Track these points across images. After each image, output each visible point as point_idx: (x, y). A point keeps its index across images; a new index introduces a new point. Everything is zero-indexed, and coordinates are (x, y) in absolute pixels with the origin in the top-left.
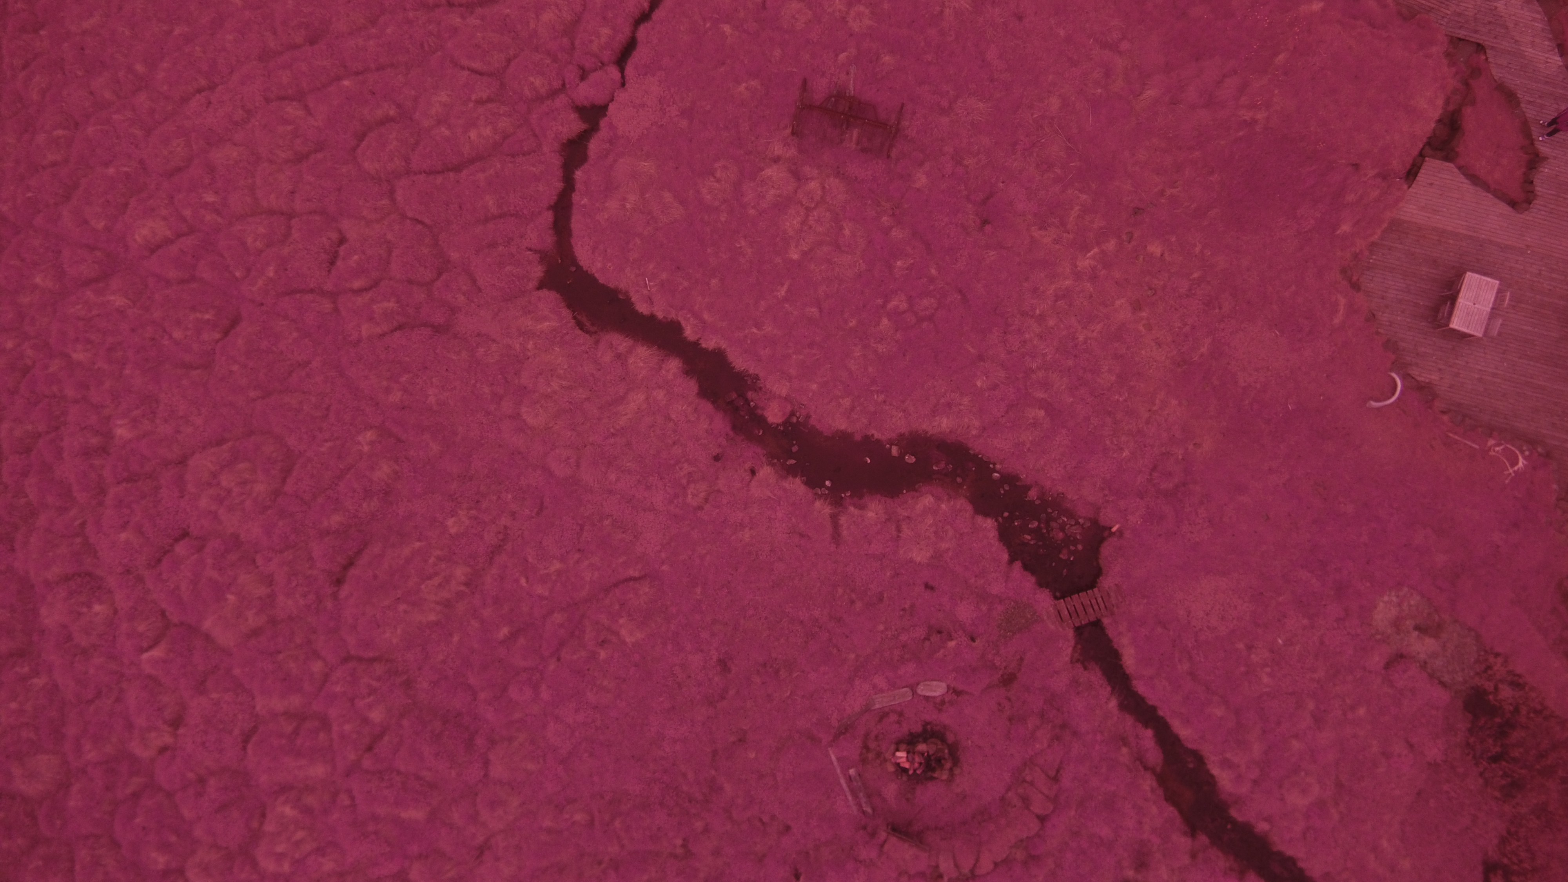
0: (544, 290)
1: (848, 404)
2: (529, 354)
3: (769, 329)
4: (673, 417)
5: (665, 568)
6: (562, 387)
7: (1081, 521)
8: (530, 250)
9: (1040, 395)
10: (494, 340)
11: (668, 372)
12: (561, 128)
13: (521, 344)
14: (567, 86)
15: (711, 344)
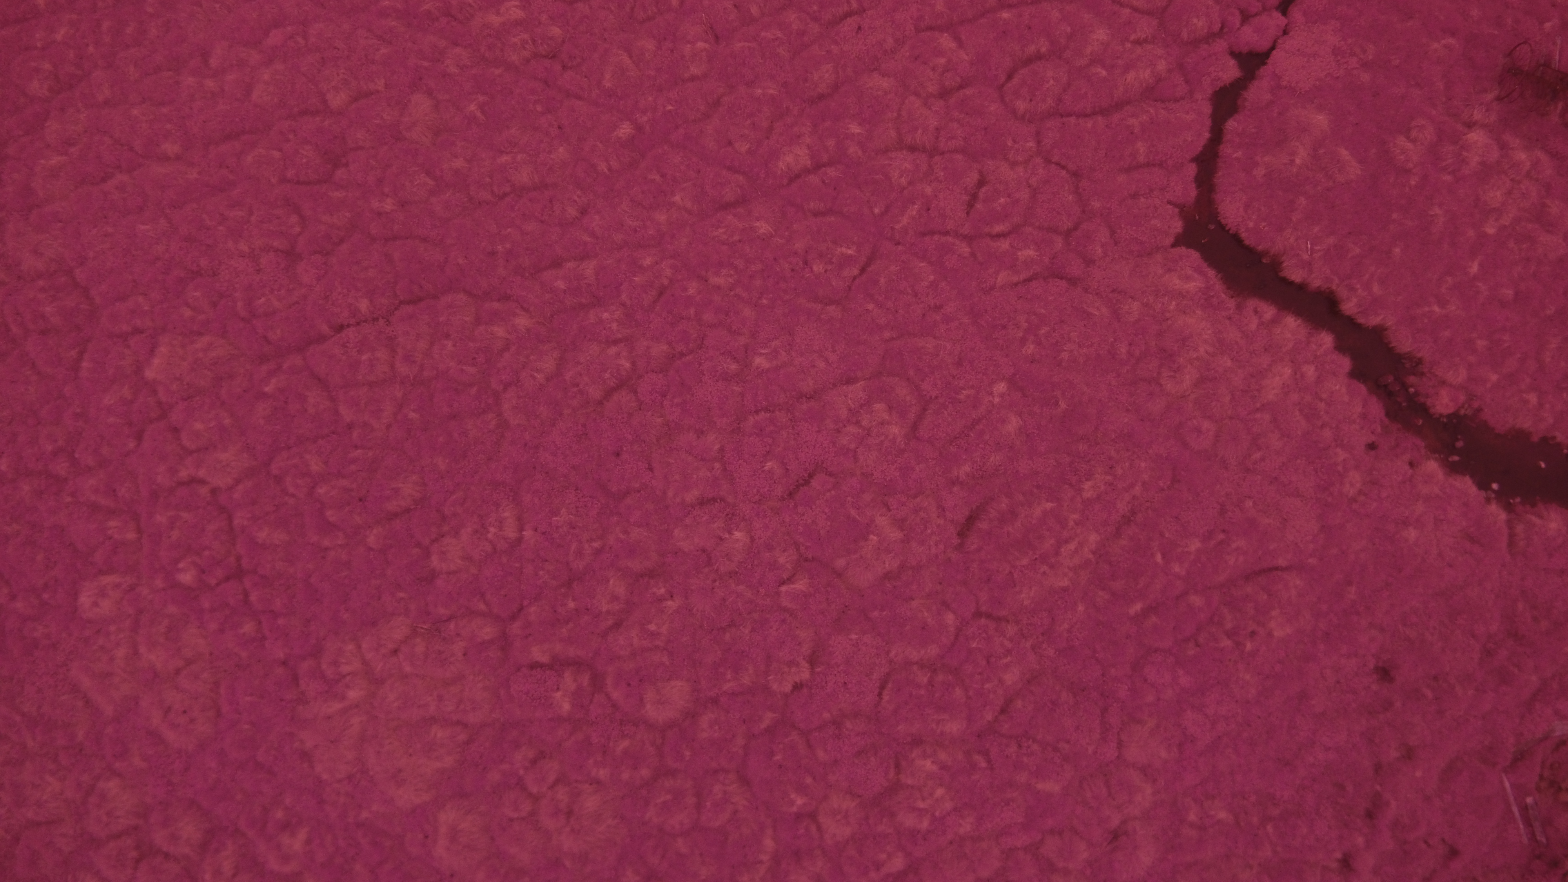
0: (1182, 247)
2: (1168, 315)
4: (1324, 396)
6: (1207, 352)
8: (1169, 202)
10: (1132, 298)
11: (1320, 346)
12: (1221, 74)
13: (1163, 304)
14: (1226, 30)
15: (1374, 320)
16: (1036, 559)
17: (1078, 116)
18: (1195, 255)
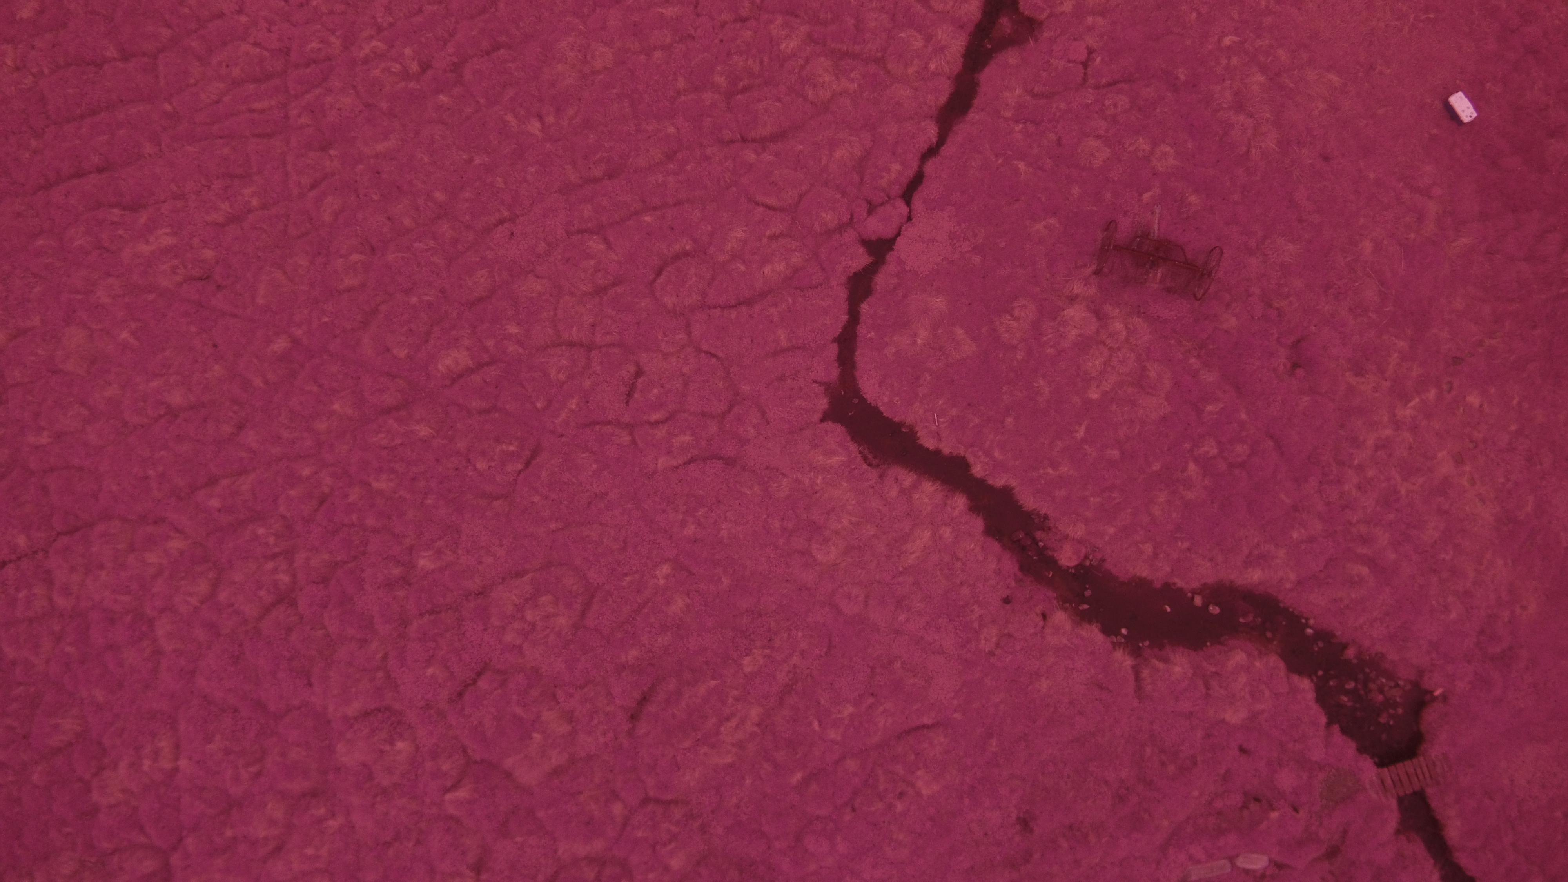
0: (829, 422)
1: (1150, 550)
2: (817, 488)
3: (1065, 469)
4: (961, 555)
5: (957, 716)
6: (851, 523)
7: (1401, 683)
8: (815, 382)
9: (1361, 550)
10: (783, 474)
11: (954, 508)
12: (850, 263)
13: (810, 479)
14: (855, 220)
15: (999, 482)
16: (698, 740)
17: (723, 307)
18: (839, 429)
